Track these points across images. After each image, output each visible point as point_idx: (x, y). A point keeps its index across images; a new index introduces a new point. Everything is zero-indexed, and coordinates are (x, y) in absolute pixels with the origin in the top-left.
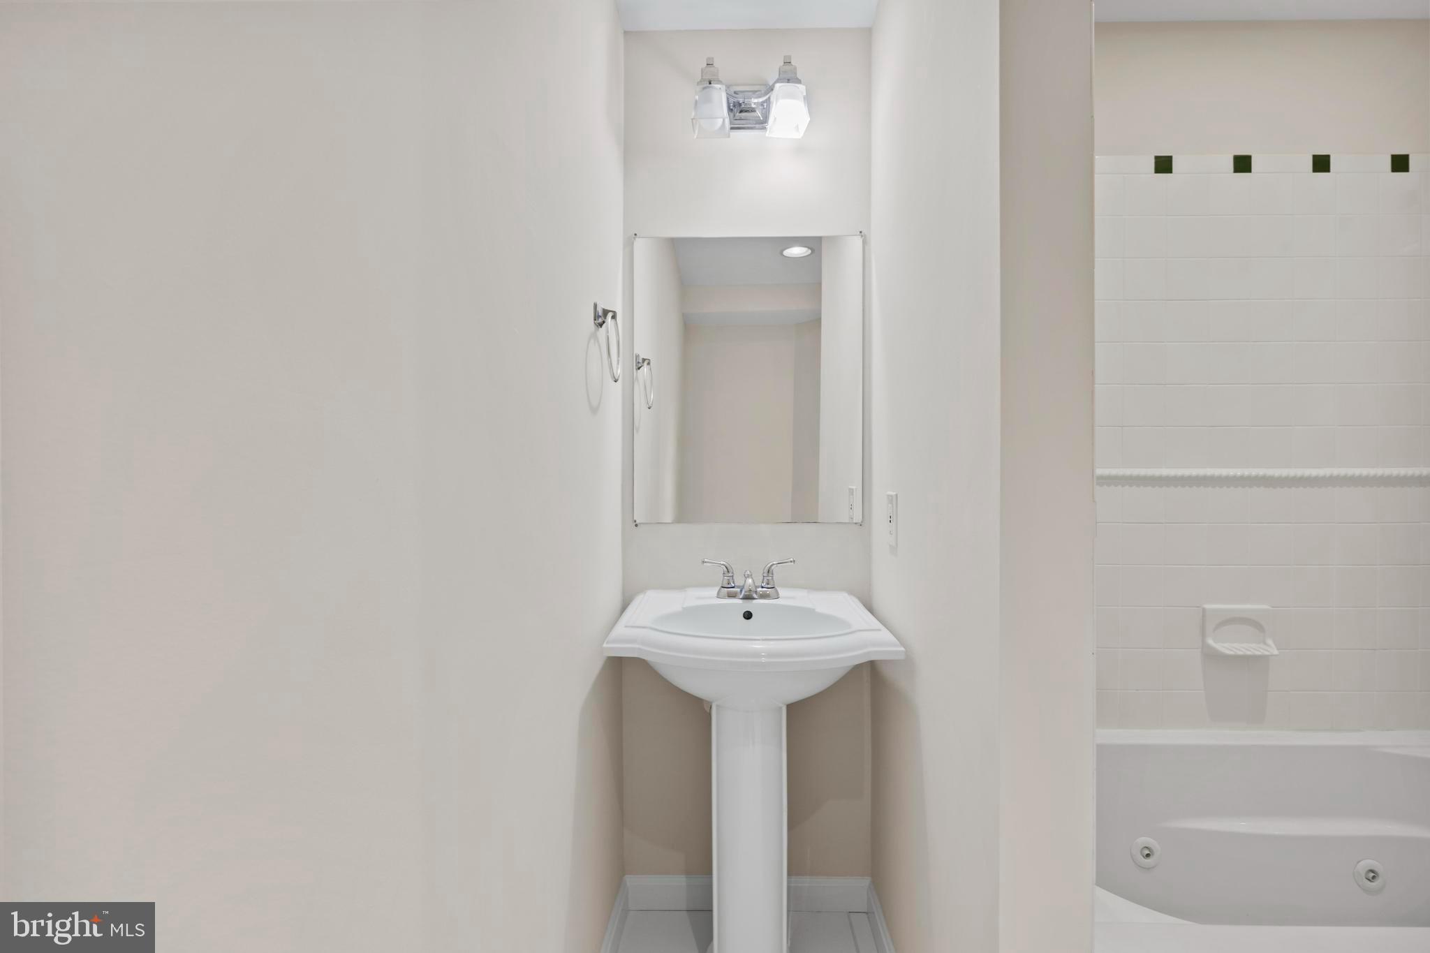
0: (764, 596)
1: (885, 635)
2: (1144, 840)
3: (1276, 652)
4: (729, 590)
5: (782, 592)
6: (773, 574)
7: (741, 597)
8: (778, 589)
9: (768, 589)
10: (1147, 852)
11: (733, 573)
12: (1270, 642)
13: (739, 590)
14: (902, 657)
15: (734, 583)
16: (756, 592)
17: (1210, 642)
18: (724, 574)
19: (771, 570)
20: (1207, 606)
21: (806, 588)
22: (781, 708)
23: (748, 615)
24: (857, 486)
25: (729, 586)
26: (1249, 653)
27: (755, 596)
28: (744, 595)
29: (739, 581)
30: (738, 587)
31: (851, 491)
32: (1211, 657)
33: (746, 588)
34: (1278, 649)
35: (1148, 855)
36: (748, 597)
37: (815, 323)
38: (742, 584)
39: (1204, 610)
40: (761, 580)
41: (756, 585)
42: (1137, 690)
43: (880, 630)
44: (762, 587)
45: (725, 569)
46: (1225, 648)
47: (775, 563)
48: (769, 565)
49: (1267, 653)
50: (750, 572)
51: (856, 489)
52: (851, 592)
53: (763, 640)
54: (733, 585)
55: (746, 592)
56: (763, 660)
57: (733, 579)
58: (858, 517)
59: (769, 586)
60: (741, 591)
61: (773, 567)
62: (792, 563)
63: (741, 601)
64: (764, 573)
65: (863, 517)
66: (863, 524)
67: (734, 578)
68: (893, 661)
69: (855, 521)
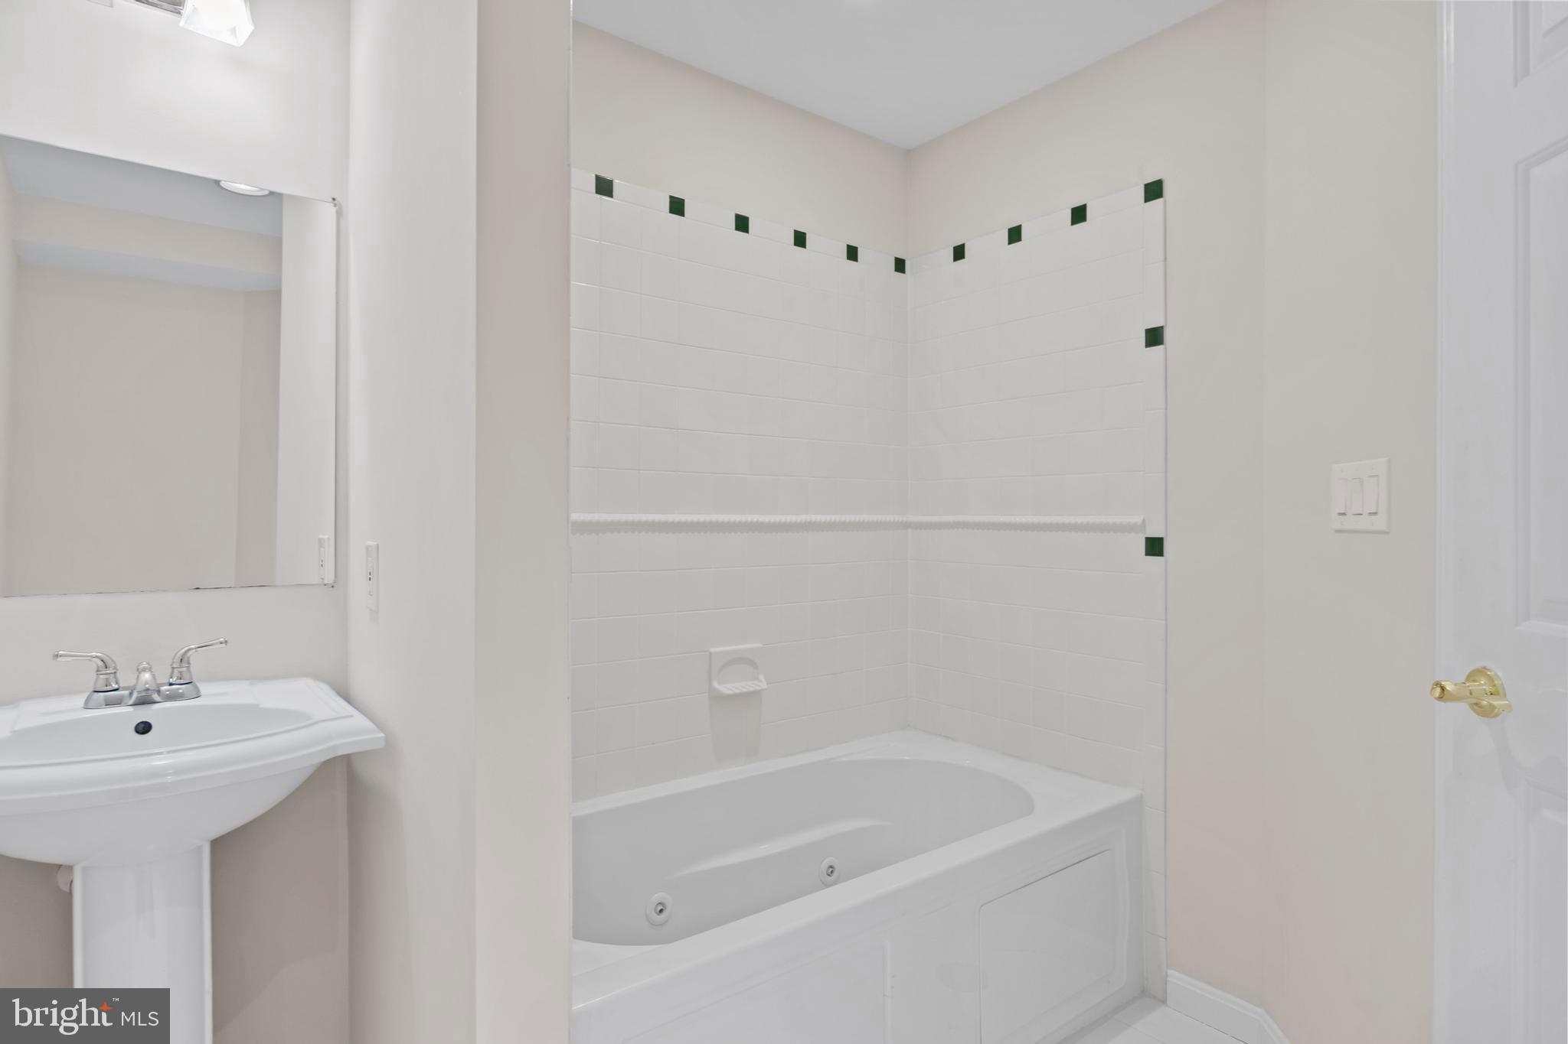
0: (173, 697)
1: (360, 720)
2: (658, 897)
3: (764, 686)
4: (107, 694)
5: (204, 688)
6: (189, 663)
7: (131, 702)
8: (197, 683)
9: (183, 685)
10: (660, 908)
11: (115, 668)
12: (762, 678)
13: (126, 692)
14: (382, 744)
15: (117, 683)
16: (159, 692)
17: (715, 684)
18: (98, 671)
19: (185, 659)
20: (713, 650)
21: (247, 679)
22: (200, 848)
23: (144, 728)
24: (328, 535)
25: (109, 688)
26: (745, 690)
27: (156, 697)
28: (137, 698)
29: (126, 679)
30: (125, 689)
31: (321, 542)
32: (717, 698)
33: (140, 687)
34: (767, 684)
35: (661, 911)
36: (144, 701)
37: (273, 297)
38: (132, 684)
39: (711, 654)
40: (168, 675)
41: (159, 682)
42: (653, 744)
43: (352, 716)
44: (171, 684)
45: (100, 663)
46: (727, 688)
47: (193, 646)
48: (183, 650)
49: (758, 688)
50: (148, 664)
51: (329, 539)
52: (317, 677)
53: (169, 752)
54: (116, 686)
55: (139, 692)
56: (169, 779)
57: (115, 677)
58: (329, 578)
59: (182, 681)
60: (131, 694)
61: (189, 654)
62: (223, 645)
63: (131, 709)
64: (173, 662)
65: (336, 577)
66: (337, 584)
67: (118, 675)
68: (366, 752)
69: (326, 582)
